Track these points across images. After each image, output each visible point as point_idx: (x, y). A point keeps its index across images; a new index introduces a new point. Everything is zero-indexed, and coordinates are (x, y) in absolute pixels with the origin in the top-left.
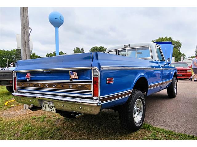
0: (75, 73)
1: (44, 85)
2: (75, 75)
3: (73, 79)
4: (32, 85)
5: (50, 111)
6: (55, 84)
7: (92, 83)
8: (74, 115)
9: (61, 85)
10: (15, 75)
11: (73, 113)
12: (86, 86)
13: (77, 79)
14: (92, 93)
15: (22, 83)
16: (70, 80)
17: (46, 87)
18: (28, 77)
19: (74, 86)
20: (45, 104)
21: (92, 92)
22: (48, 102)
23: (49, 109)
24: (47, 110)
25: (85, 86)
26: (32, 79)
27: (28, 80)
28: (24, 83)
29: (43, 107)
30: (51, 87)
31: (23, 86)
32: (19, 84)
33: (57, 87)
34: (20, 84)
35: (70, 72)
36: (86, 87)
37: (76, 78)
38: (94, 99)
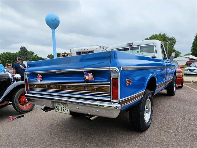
0: (91, 75)
1: (57, 87)
2: (90, 77)
3: (88, 80)
4: (43, 86)
5: (64, 112)
6: (68, 86)
7: (110, 85)
8: (89, 117)
9: (75, 86)
10: (26, 76)
11: (88, 115)
12: (104, 88)
13: (93, 80)
14: (110, 96)
15: (33, 84)
16: (85, 81)
17: (59, 88)
18: (40, 78)
19: (89, 88)
20: (58, 106)
21: (110, 94)
22: (61, 104)
23: (63, 110)
24: (60, 111)
25: (101, 88)
26: (44, 81)
27: (39, 81)
28: (36, 84)
29: (56, 109)
30: (64, 88)
31: (35, 87)
32: (30, 85)
33: (71, 88)
34: (32, 86)
35: (84, 73)
36: (103, 90)
37: (91, 80)
38: (113, 102)
